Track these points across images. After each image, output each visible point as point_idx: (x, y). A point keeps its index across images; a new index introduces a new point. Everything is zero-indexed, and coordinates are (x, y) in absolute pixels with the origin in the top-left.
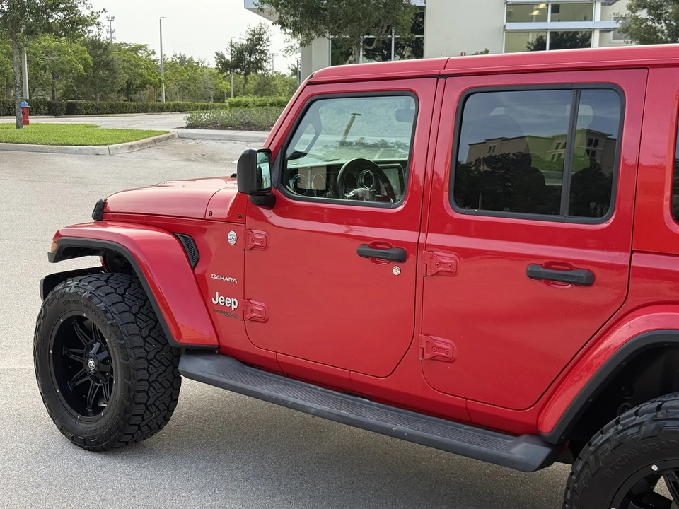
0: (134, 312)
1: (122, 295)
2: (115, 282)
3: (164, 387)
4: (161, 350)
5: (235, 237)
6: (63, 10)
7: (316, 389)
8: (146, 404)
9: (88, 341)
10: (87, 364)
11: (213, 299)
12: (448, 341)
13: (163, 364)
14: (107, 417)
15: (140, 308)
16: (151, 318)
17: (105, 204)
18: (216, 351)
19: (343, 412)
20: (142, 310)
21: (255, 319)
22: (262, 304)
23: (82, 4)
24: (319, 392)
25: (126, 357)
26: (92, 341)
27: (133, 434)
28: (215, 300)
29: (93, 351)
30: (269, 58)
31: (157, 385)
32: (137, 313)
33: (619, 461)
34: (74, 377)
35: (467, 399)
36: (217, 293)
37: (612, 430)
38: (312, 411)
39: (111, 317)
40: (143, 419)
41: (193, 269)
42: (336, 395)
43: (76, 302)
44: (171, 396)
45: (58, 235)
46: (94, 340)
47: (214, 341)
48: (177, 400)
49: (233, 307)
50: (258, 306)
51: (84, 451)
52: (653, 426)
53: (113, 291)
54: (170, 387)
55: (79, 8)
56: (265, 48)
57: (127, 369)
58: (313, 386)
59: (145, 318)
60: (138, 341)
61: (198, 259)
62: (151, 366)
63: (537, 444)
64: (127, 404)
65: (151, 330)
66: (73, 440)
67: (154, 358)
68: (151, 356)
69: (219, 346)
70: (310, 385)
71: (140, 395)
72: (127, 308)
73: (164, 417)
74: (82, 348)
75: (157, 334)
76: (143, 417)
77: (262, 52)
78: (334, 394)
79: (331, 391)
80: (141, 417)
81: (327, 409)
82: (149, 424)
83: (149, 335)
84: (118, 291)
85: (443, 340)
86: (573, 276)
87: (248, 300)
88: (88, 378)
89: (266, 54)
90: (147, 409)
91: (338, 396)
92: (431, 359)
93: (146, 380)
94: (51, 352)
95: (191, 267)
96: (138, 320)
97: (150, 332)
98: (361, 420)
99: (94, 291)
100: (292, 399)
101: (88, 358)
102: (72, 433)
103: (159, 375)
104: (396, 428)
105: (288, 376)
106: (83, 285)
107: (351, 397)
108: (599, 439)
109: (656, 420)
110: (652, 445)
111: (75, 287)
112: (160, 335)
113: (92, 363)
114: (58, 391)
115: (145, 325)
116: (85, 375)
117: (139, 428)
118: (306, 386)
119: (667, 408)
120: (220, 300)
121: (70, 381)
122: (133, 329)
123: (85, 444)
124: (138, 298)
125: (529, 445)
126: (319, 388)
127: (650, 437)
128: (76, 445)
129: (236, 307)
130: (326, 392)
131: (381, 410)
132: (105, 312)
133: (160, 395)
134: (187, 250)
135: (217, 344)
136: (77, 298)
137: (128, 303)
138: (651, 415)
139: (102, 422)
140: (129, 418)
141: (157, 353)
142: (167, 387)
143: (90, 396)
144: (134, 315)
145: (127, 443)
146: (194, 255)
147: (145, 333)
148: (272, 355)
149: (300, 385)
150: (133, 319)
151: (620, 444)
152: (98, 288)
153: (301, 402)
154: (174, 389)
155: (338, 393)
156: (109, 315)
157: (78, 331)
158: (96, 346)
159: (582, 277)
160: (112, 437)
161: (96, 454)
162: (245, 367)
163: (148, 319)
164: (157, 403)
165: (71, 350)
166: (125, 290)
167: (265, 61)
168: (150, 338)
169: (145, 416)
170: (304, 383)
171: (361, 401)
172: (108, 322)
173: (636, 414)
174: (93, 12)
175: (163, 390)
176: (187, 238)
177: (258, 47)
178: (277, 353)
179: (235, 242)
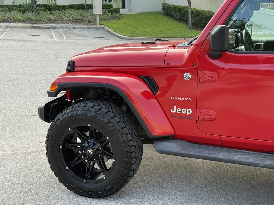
1: (113, 112)
5: (190, 76)
7: (248, 153)
9: (83, 139)
11: (172, 110)
13: (139, 147)
17: (74, 62)
18: (171, 138)
22: (212, 111)
26: (87, 138)
28: (173, 110)
29: (91, 144)
31: (138, 159)
32: (124, 122)
34: (75, 159)
36: (175, 107)
39: (112, 125)
41: (155, 95)
46: (89, 138)
47: (172, 133)
49: (188, 114)
50: (209, 112)
53: (108, 110)
58: (246, 151)
60: (130, 137)
61: (158, 89)
62: (136, 149)
67: (136, 145)
69: (175, 135)
70: (244, 151)
71: (133, 165)
72: (119, 120)
78: (263, 155)
79: (260, 153)
83: (132, 133)
87: (200, 109)
90: (133, 172)
91: (266, 155)
93: (135, 157)
94: (61, 147)
95: (153, 94)
96: (126, 125)
97: (132, 131)
99: (97, 112)
101: (87, 148)
113: (90, 151)
114: (67, 168)
115: (129, 127)
118: (241, 152)
120: (177, 111)
121: (72, 162)
122: (126, 130)
123: (92, 195)
124: (120, 113)
126: (251, 152)
129: (190, 113)
137: (118, 117)
139: (106, 183)
140: (126, 179)
141: (136, 142)
147: (130, 132)
148: (217, 137)
149: (237, 151)
150: (124, 125)
152: (99, 110)
153: (253, 161)
157: (78, 134)
158: (92, 141)
162: (193, 144)
166: (112, 109)
170: (239, 150)
172: (111, 128)
176: (148, 78)
178: (221, 136)
179: (189, 79)
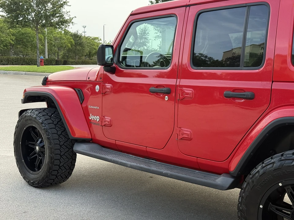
0: (55, 124)
1: (50, 116)
2: (48, 111)
3: (68, 158)
4: (67, 141)
5: (99, 88)
6: (58, 17)
7: (132, 157)
8: (59, 165)
9: (37, 138)
10: (36, 148)
12: (189, 130)
13: (67, 147)
14: (42, 172)
15: (58, 122)
16: (63, 127)
17: (47, 78)
18: (91, 142)
19: (142, 166)
20: (59, 123)
21: (107, 125)
22: (109, 118)
23: (66, 14)
24: (134, 158)
25: (50, 143)
26: (38, 138)
27: (54, 180)
28: (90, 118)
29: (38, 142)
30: (149, 41)
31: (64, 157)
32: (56, 124)
33: (263, 181)
34: (31, 155)
35: (197, 158)
36: (91, 114)
37: (260, 166)
38: (129, 165)
39: (45, 126)
40: (58, 173)
41: (81, 104)
42: (141, 159)
43: (30, 120)
44: (71, 162)
45: (25, 91)
46: (39, 138)
47: (90, 137)
48: (75, 165)
49: (98, 120)
50: (108, 119)
51: (33, 187)
52: (279, 163)
53: (47, 114)
54: (71, 159)
55: (65, 16)
56: (147, 37)
57: (50, 149)
58: (131, 155)
59: (60, 127)
60: (56, 136)
61: (84, 100)
62: (61, 148)
63: (228, 177)
64: (51, 165)
65: (62, 132)
66: (28, 183)
67: (63, 144)
68: (62, 143)
69: (92, 139)
70: (130, 155)
71: (56, 161)
72: (52, 122)
73: (69, 173)
74: (34, 141)
75: (65, 134)
76: (58, 172)
77: (146, 38)
79: (138, 157)
80: (57, 172)
81: (135, 164)
82: (61, 175)
83: (61, 134)
84: (49, 114)
85: (187, 130)
86: (245, 95)
87: (104, 116)
88: (36, 155)
89: (147, 39)
90: (60, 168)
92: (181, 139)
93: (59, 154)
94: (20, 143)
95: (80, 103)
96: (56, 127)
97: (62, 133)
98: (150, 169)
99: (38, 114)
100: (120, 161)
101: (36, 146)
102: (28, 179)
103: (65, 152)
104: (165, 172)
105: (121, 151)
106: (34, 112)
107: (147, 160)
108: (254, 171)
109: (281, 161)
110: (279, 173)
111: (30, 113)
112: (67, 134)
113: (37, 148)
114: (23, 161)
115: (60, 129)
116: (35, 153)
117: (57, 177)
118: (128, 156)
119: (286, 155)
120: (92, 118)
121: (28, 156)
122: (54, 131)
123: (33, 184)
124: (58, 118)
125: (224, 177)
126: (134, 156)
127: (278, 169)
128: (30, 185)
129: (99, 120)
130: (136, 158)
131: (160, 165)
132: (42, 123)
133: (66, 161)
134: (79, 96)
135: (91, 138)
136: (31, 118)
137: (53, 120)
138: (278, 158)
139: (40, 174)
140: (51, 172)
141: (65, 142)
142: (69, 158)
143: (37, 163)
144: (55, 125)
145: (51, 184)
146: (82, 98)
147: (59, 133)
148: (113, 142)
149: (126, 155)
150: (54, 127)
151: (264, 173)
152: (39, 113)
153: (124, 162)
154: (73, 160)
155: (142, 158)
156: (43, 125)
157: (33, 134)
158: (40, 140)
159: (249, 95)
160: (44, 181)
161: (38, 189)
162: (103, 148)
163: (61, 127)
164: (65, 165)
165: (29, 142)
166: (52, 114)
167: (147, 42)
168: (62, 135)
169: (59, 171)
170: (127, 154)
171: (151, 161)
172: (43, 128)
173: (272, 158)
174: (70, 18)
175: (67, 160)
176: (79, 90)
177: (144, 36)
178: (116, 140)
179: (98, 90)
